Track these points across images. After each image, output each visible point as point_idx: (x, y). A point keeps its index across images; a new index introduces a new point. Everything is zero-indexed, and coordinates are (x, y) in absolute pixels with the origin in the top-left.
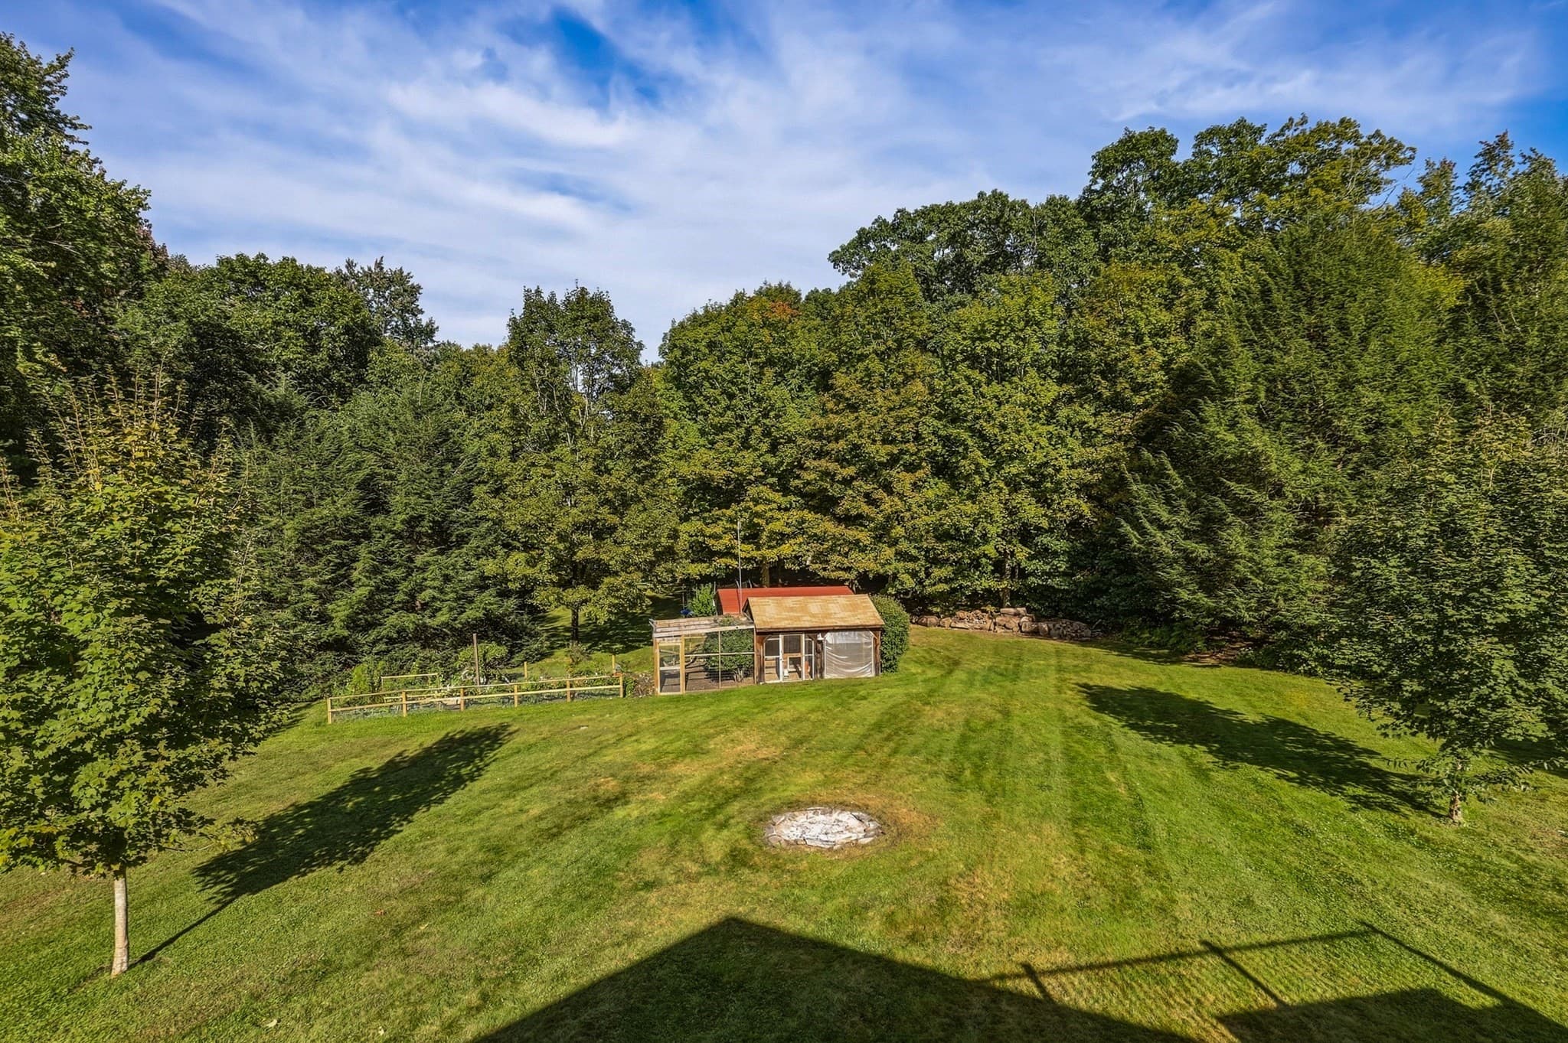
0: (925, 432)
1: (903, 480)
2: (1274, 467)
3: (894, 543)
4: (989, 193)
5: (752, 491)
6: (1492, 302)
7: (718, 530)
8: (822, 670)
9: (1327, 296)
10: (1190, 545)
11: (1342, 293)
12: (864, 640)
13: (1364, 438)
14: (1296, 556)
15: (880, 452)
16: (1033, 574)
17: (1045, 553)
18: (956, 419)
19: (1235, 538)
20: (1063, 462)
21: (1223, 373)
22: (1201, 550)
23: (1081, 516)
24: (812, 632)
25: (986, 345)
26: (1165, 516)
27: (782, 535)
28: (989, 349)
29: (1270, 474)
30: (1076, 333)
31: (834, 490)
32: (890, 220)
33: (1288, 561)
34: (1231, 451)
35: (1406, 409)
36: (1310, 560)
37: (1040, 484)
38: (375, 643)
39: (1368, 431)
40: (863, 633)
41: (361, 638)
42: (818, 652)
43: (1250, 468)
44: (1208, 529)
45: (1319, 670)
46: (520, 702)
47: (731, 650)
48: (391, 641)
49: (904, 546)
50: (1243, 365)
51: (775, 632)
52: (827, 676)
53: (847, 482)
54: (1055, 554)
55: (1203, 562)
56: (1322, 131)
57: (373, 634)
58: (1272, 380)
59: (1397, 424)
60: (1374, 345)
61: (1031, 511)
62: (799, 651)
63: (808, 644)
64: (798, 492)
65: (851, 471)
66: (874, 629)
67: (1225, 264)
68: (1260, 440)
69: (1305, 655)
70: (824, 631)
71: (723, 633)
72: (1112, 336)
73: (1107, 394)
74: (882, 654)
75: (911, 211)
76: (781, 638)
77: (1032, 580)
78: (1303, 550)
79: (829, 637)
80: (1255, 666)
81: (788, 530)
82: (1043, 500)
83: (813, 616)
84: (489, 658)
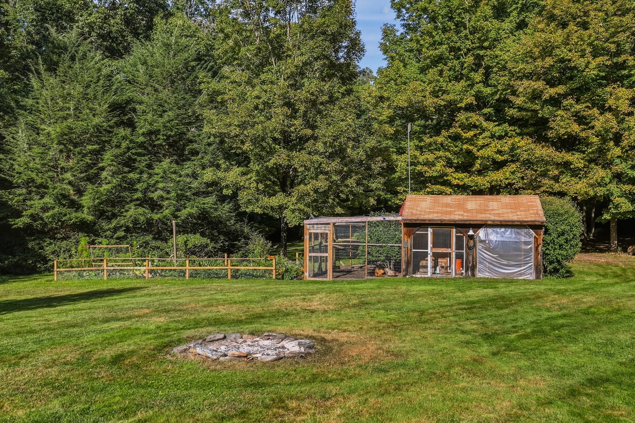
3: (607, 165)
5: (462, 117)
7: (430, 157)
8: (474, 268)
12: (523, 239)
24: (462, 226)
27: (494, 162)
31: (546, 112)
38: (116, 229)
40: (521, 231)
41: (104, 225)
42: (469, 248)
46: (191, 276)
47: (378, 241)
48: (128, 230)
51: (424, 225)
52: (479, 275)
53: (555, 102)
57: (114, 223)
62: (450, 247)
63: (459, 240)
64: (513, 122)
65: (561, 89)
66: (536, 227)
70: (477, 226)
74: (545, 254)
76: (430, 230)
79: (481, 233)
81: (500, 158)
83: (467, 211)
84: (190, 245)
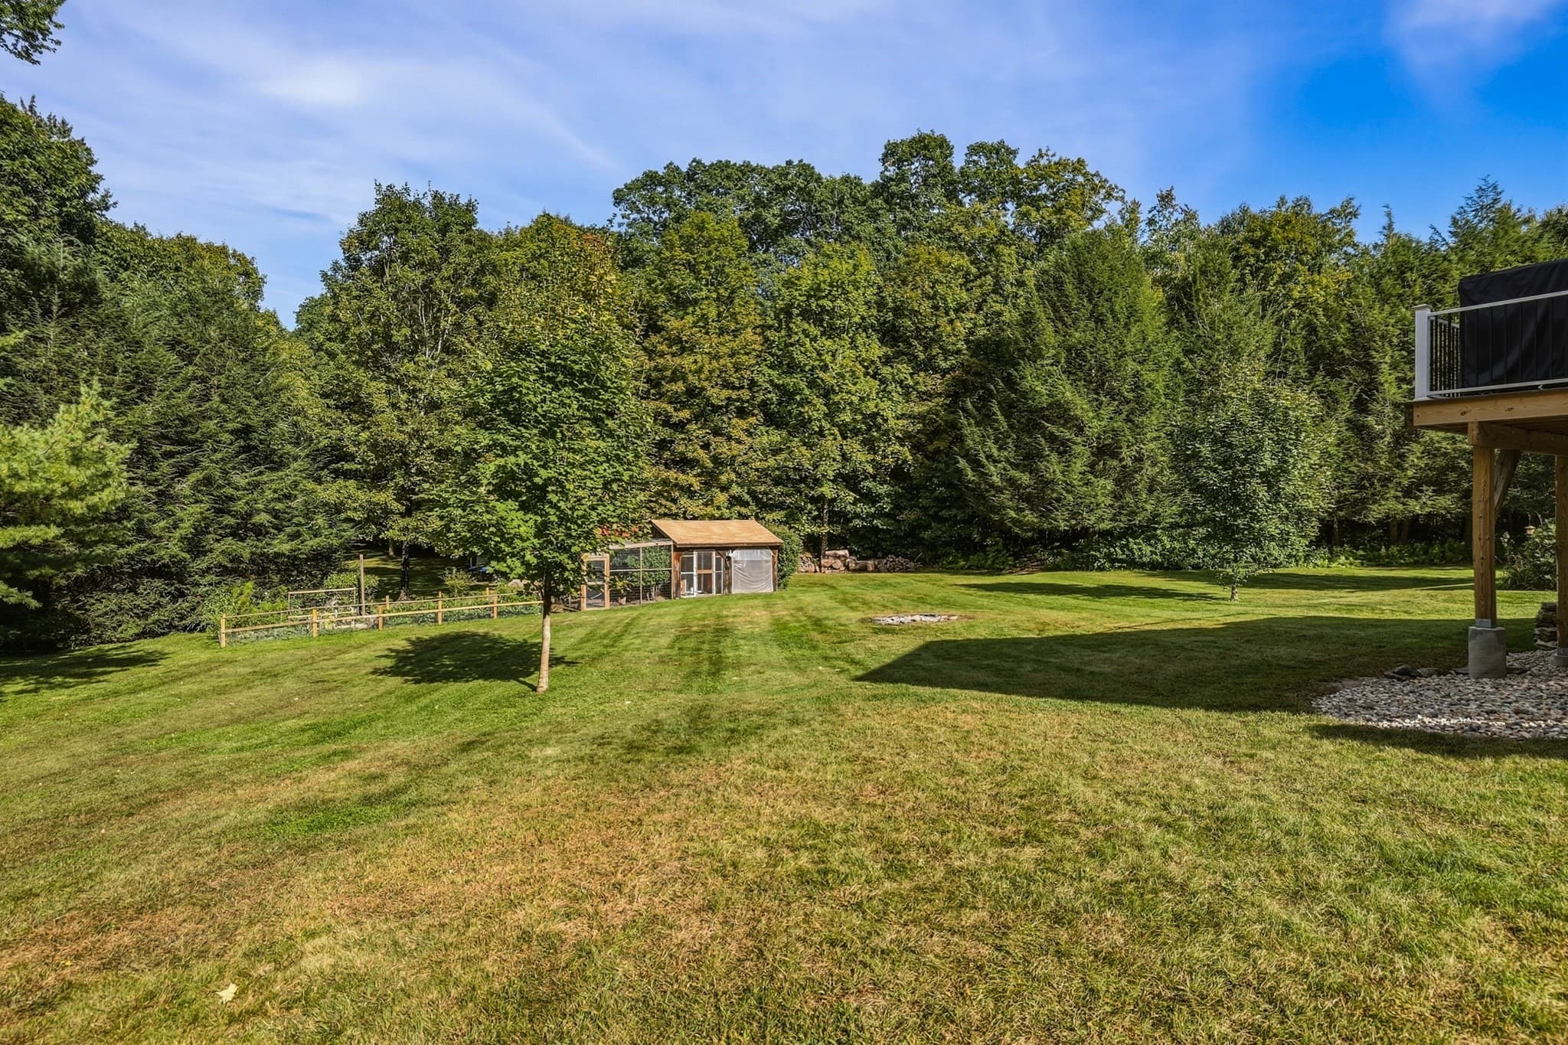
0: (760, 379)
1: (737, 426)
2: (1079, 412)
3: (726, 488)
4: (796, 163)
6: (1194, 307)
8: (729, 586)
9: (1102, 292)
10: (1013, 473)
11: (1110, 290)
12: (765, 558)
13: (1130, 396)
14: (1093, 479)
15: (717, 395)
16: (857, 516)
17: (869, 498)
18: (792, 368)
19: (1053, 467)
20: (889, 414)
21: (1036, 340)
22: (1025, 478)
23: (905, 461)
24: (722, 548)
25: (821, 302)
26: (995, 452)
28: (823, 307)
29: (1076, 418)
30: (894, 301)
32: (684, 169)
33: (1088, 483)
34: (1045, 401)
35: (1153, 376)
36: (1102, 481)
37: (870, 429)
38: (205, 572)
39: (1132, 390)
40: (764, 551)
42: (727, 567)
43: (1061, 413)
44: (1029, 459)
45: (1107, 565)
47: (650, 565)
48: (222, 572)
49: (736, 490)
50: (1049, 335)
51: (690, 548)
52: (733, 591)
53: (681, 425)
54: (879, 497)
55: (1026, 487)
56: (1062, 165)
57: (206, 561)
58: (1069, 350)
59: (1150, 385)
60: (1134, 330)
61: (861, 457)
62: (710, 568)
63: (719, 560)
65: (685, 414)
66: (773, 547)
67: (1006, 259)
68: (1067, 392)
69: (1098, 554)
70: (733, 548)
71: (644, 549)
72: (926, 307)
73: (922, 356)
74: (779, 570)
75: (707, 163)
76: (695, 555)
77: (857, 522)
78: (1096, 474)
79: (736, 553)
80: (1061, 570)
82: (870, 445)
83: (720, 535)
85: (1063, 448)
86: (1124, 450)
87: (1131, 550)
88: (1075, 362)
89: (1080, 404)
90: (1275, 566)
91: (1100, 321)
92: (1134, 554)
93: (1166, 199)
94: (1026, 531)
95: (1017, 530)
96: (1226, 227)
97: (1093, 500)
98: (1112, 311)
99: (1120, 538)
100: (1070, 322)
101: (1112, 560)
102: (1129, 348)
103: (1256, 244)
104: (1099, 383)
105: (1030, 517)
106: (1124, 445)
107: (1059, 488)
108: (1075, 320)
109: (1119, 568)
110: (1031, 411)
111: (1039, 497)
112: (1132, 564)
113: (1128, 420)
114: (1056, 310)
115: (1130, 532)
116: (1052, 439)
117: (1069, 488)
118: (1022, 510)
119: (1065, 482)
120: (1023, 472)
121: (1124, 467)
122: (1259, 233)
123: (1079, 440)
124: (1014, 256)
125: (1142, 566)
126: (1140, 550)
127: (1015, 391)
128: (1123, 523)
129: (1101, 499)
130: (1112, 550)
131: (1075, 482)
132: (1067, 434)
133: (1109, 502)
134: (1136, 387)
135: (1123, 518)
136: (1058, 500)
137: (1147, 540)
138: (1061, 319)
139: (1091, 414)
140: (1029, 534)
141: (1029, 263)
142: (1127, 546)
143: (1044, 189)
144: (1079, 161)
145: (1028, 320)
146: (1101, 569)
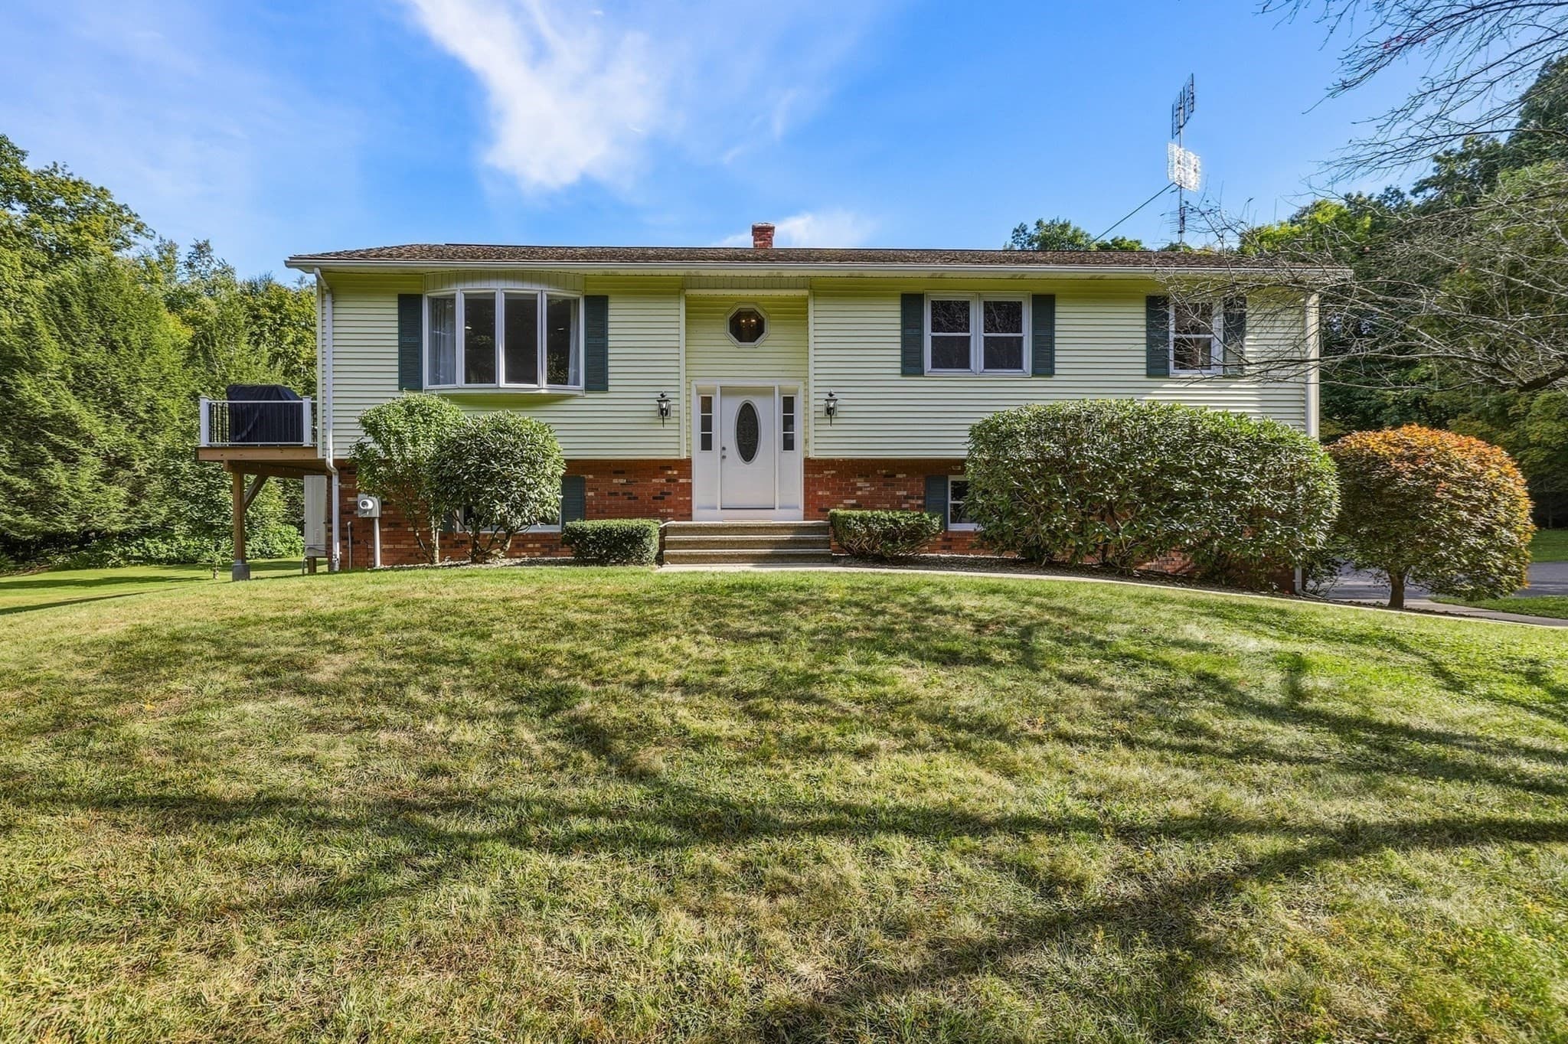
2: (87, 426)
6: (211, 351)
9: (115, 321)
11: (125, 321)
13: (145, 416)
14: (104, 486)
19: (57, 474)
21: (36, 353)
22: (24, 484)
29: (84, 431)
33: (98, 490)
34: (47, 412)
35: (169, 402)
36: (114, 489)
39: (147, 412)
43: (70, 427)
44: (29, 466)
45: (122, 562)
50: (53, 352)
55: (25, 492)
56: (82, 186)
58: (77, 369)
59: (165, 410)
60: (149, 360)
68: (73, 407)
69: (113, 554)
78: (108, 483)
85: (70, 459)
86: (137, 462)
87: (147, 549)
88: (83, 381)
89: (88, 419)
90: (279, 557)
91: (113, 348)
92: (149, 551)
93: (202, 249)
94: (25, 534)
95: (13, 533)
96: (253, 288)
97: (103, 505)
98: (126, 340)
99: (136, 538)
100: (78, 341)
101: (128, 558)
102: (143, 375)
103: (273, 309)
104: (113, 403)
105: (28, 519)
106: (137, 458)
107: (64, 493)
108: (85, 341)
109: (135, 564)
110: (33, 420)
111: (42, 501)
112: (148, 560)
113: (141, 437)
114: (60, 326)
115: (147, 532)
116: (56, 448)
117: (77, 493)
118: (20, 514)
119: (72, 488)
120: (22, 477)
121: (138, 477)
122: (275, 302)
123: (87, 450)
124: (18, 262)
125: (159, 561)
126: (156, 548)
127: (11, 399)
128: (136, 525)
129: (112, 504)
130: (127, 549)
131: (83, 489)
132: (73, 445)
133: (121, 506)
134: (151, 410)
135: (137, 521)
136: (65, 505)
137: (164, 540)
138: (67, 337)
139: (101, 429)
140: (30, 537)
141: (38, 273)
142: (143, 545)
143: (60, 203)
144: (102, 189)
145: (27, 332)
146: (117, 566)
